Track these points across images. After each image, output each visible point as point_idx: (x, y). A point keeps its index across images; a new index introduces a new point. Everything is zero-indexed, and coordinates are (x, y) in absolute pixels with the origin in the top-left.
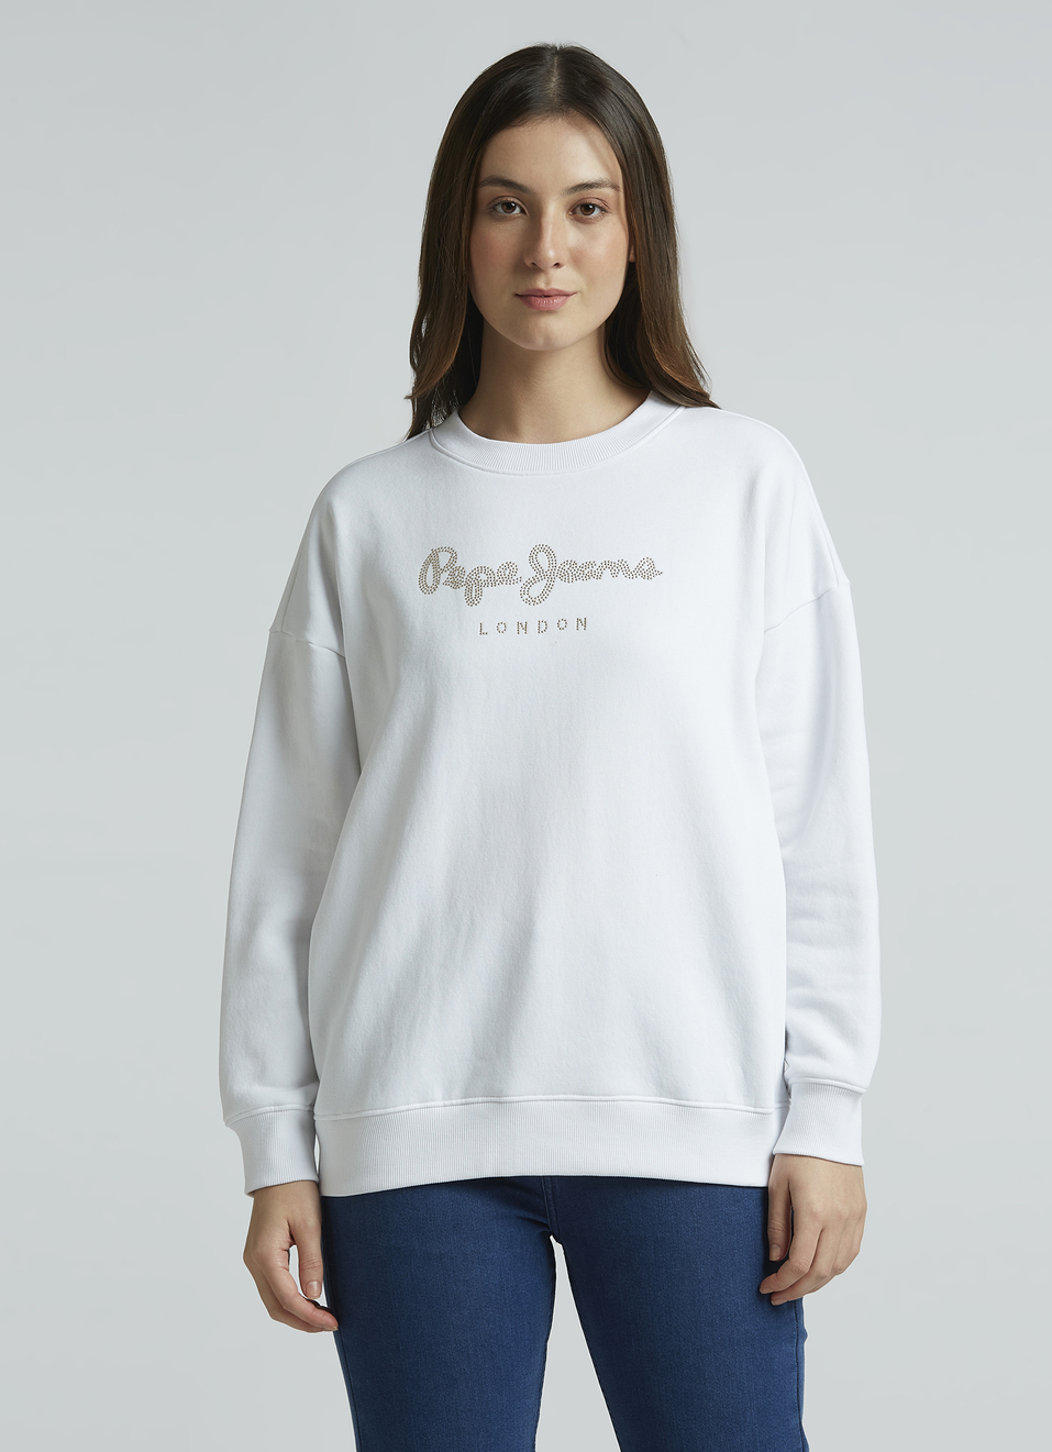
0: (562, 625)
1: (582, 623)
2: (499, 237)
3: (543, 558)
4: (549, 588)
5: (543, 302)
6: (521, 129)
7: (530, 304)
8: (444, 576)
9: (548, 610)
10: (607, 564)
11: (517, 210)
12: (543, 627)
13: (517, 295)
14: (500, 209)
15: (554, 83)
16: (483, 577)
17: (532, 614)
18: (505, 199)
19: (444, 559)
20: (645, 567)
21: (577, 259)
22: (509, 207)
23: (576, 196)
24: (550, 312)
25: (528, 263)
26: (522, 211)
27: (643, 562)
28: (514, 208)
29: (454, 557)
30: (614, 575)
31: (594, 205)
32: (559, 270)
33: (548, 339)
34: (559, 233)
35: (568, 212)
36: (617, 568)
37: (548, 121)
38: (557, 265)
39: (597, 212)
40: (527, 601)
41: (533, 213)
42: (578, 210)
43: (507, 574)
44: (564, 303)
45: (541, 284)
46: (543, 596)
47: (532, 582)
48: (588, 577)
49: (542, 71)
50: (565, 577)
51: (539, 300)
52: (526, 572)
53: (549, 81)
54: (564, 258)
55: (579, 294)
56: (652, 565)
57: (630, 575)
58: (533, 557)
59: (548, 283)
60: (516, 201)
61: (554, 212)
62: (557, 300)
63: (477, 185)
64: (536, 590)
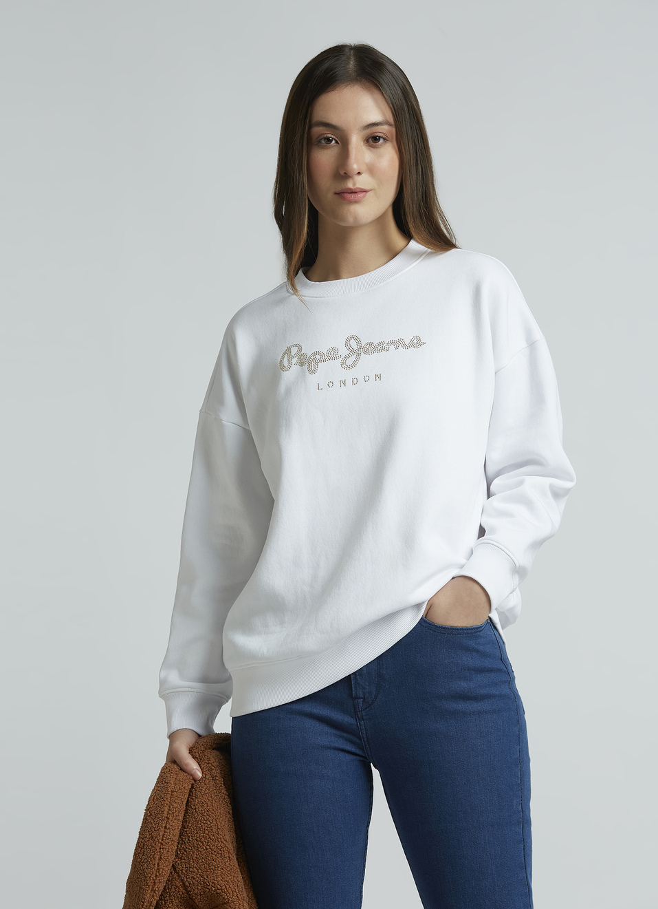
0: (366, 379)
1: (378, 377)
2: (324, 158)
3: (353, 344)
4: (358, 359)
5: (352, 197)
6: (333, 92)
7: (344, 198)
8: (295, 360)
9: (358, 372)
10: (392, 342)
11: (334, 142)
12: (355, 381)
13: (336, 193)
14: (323, 142)
15: (352, 64)
16: (318, 357)
17: (348, 375)
18: (325, 136)
19: (294, 351)
20: (415, 341)
21: (372, 170)
22: (328, 140)
23: (369, 131)
24: (356, 202)
25: (342, 173)
26: (337, 142)
27: (413, 339)
28: (332, 141)
29: (300, 348)
30: (396, 348)
31: (379, 137)
32: (360, 176)
33: (356, 218)
34: (360, 155)
35: (364, 141)
36: (398, 343)
37: (349, 87)
38: (359, 173)
39: (381, 141)
40: (345, 368)
41: (344, 143)
42: (370, 140)
43: (332, 354)
44: (364, 196)
45: (350, 185)
46: (354, 364)
47: (347, 357)
48: (381, 350)
49: (344, 58)
50: (366, 351)
51: (349, 195)
52: (343, 351)
53: (349, 63)
54: (363, 168)
55: (373, 191)
56: (419, 340)
57: (406, 347)
58: (347, 342)
59: (354, 184)
60: (333, 136)
61: (356, 141)
62: (360, 195)
63: (310, 127)
64: (350, 361)
